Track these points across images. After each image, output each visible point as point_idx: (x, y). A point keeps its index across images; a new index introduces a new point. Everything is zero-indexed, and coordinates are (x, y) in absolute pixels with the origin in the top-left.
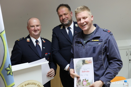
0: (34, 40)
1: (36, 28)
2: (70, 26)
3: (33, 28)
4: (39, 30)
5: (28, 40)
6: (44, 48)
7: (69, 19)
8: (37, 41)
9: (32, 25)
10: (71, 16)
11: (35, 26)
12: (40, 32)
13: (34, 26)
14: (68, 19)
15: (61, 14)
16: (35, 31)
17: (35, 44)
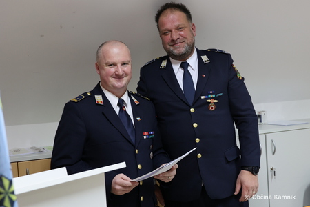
0: (114, 101)
1: (121, 69)
2: (189, 61)
3: (113, 70)
4: (127, 75)
5: (99, 99)
6: (138, 119)
7: (188, 41)
8: (121, 104)
9: (111, 61)
10: (192, 34)
11: (119, 65)
12: (129, 81)
13: (114, 64)
14: (186, 41)
15: (169, 26)
16: (119, 77)
17: (117, 110)
